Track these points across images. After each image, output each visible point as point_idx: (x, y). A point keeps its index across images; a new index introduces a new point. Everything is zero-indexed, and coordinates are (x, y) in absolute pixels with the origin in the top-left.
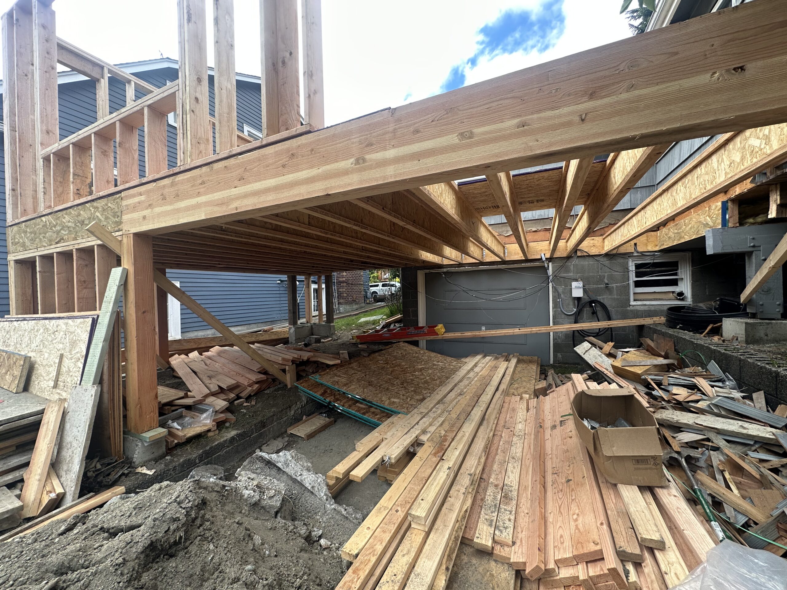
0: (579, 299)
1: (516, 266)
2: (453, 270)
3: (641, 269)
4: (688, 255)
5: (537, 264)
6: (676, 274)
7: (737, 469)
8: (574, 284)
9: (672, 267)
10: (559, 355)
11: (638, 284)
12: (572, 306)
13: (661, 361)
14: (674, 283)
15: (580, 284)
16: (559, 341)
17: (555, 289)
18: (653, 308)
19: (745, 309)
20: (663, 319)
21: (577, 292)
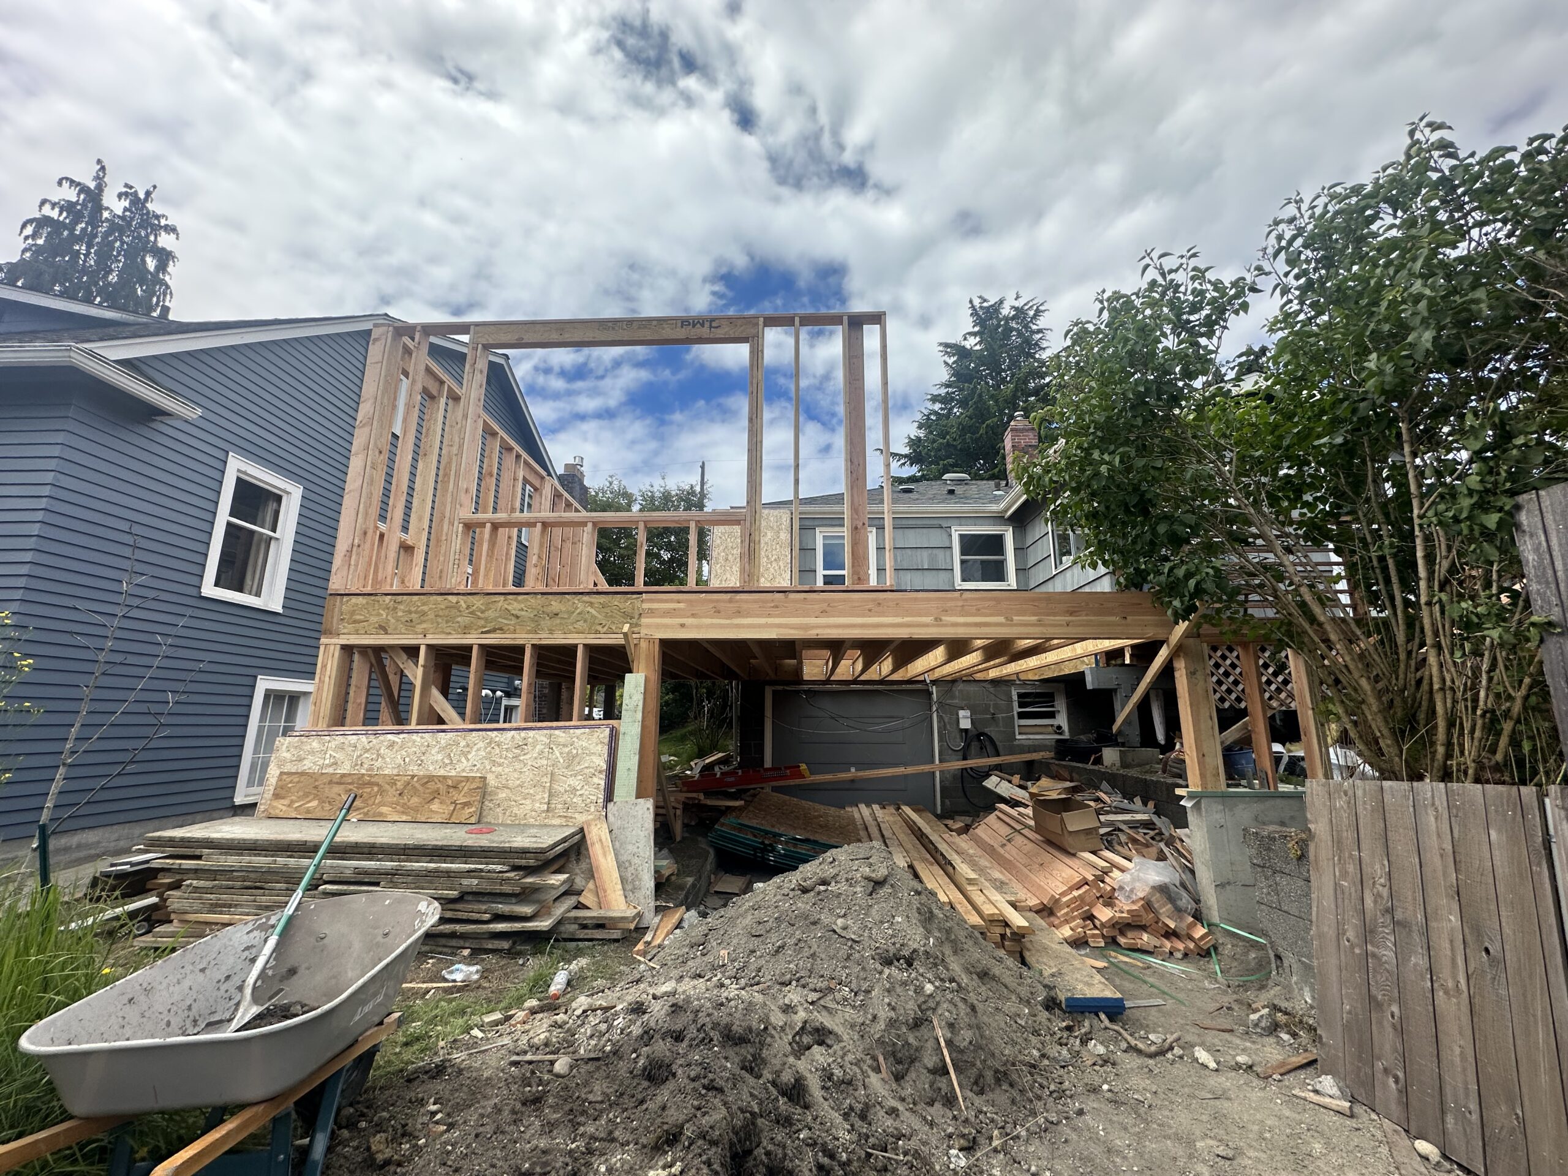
0: (966, 730)
1: (895, 687)
2: (816, 687)
3: (1025, 699)
4: (1062, 686)
5: (919, 686)
6: (1053, 706)
7: (1135, 841)
8: (962, 713)
9: (1047, 698)
10: (947, 802)
11: (1021, 716)
12: (958, 740)
13: (1068, 784)
14: (1051, 715)
15: (967, 713)
16: (947, 784)
17: (940, 718)
18: (1036, 743)
19: (1116, 740)
20: (1052, 754)
21: (965, 724)
